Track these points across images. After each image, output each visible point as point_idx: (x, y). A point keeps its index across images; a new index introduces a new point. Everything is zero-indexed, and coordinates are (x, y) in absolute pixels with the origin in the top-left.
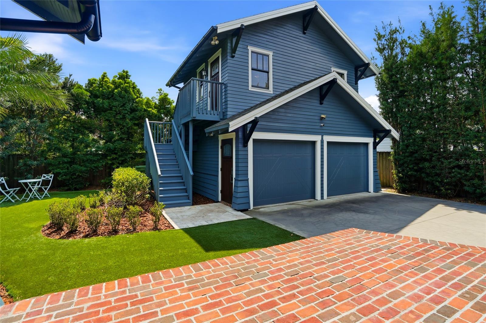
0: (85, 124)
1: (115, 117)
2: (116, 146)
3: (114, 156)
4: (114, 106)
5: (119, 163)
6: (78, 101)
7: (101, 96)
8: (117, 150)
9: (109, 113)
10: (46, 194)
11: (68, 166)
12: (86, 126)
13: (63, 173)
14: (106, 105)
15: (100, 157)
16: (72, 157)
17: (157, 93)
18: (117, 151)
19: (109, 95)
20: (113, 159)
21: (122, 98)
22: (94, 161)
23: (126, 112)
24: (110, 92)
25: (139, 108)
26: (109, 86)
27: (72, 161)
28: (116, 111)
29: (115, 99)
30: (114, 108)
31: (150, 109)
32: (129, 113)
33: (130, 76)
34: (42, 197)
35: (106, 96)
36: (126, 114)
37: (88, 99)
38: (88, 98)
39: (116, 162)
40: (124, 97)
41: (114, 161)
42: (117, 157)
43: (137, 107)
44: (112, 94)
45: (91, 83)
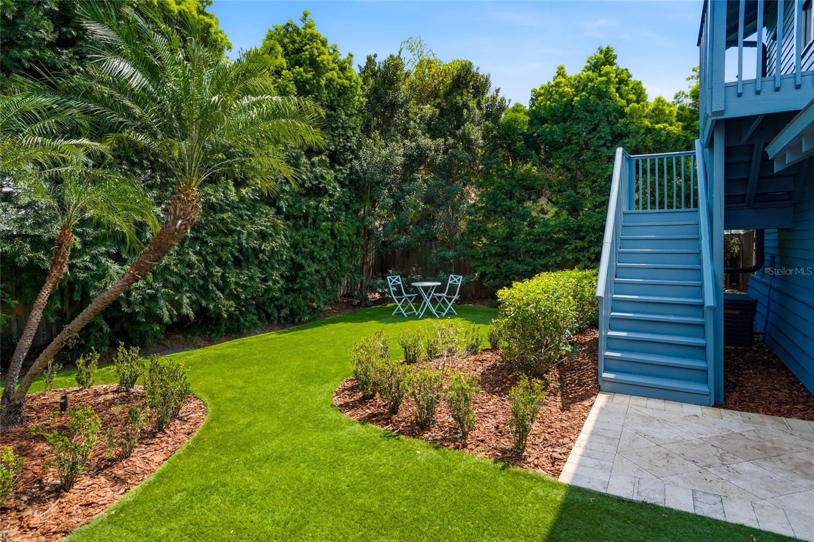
0: (521, 180)
1: (577, 156)
2: (583, 220)
3: (579, 243)
4: (575, 134)
5: (589, 259)
6: (509, 136)
7: (550, 118)
8: (584, 230)
9: (566, 151)
10: (450, 309)
11: (498, 261)
12: (525, 183)
13: (490, 273)
14: (558, 135)
15: (551, 245)
16: (503, 244)
17: (688, 79)
18: (585, 232)
19: (565, 111)
20: (577, 250)
21: (591, 112)
22: (542, 253)
23: (602, 142)
24: (566, 105)
25: (632, 127)
26: (563, 91)
27: (505, 252)
28: (578, 144)
29: (577, 119)
30: (575, 139)
31: (661, 126)
32: (609, 145)
33: (615, 57)
34: (444, 314)
35: (559, 115)
36: (599, 147)
37: (528, 130)
38: (526, 127)
39: (583, 257)
40: (596, 110)
41: (580, 255)
42: (586, 245)
43: (627, 125)
44: (569, 108)
45: (536, 96)
